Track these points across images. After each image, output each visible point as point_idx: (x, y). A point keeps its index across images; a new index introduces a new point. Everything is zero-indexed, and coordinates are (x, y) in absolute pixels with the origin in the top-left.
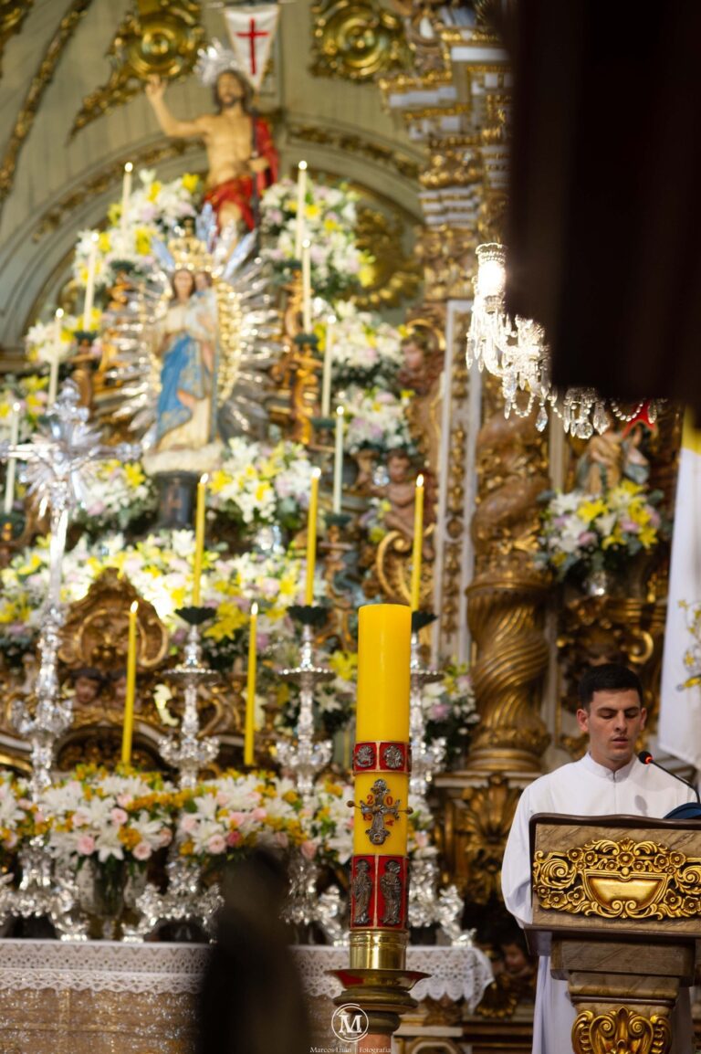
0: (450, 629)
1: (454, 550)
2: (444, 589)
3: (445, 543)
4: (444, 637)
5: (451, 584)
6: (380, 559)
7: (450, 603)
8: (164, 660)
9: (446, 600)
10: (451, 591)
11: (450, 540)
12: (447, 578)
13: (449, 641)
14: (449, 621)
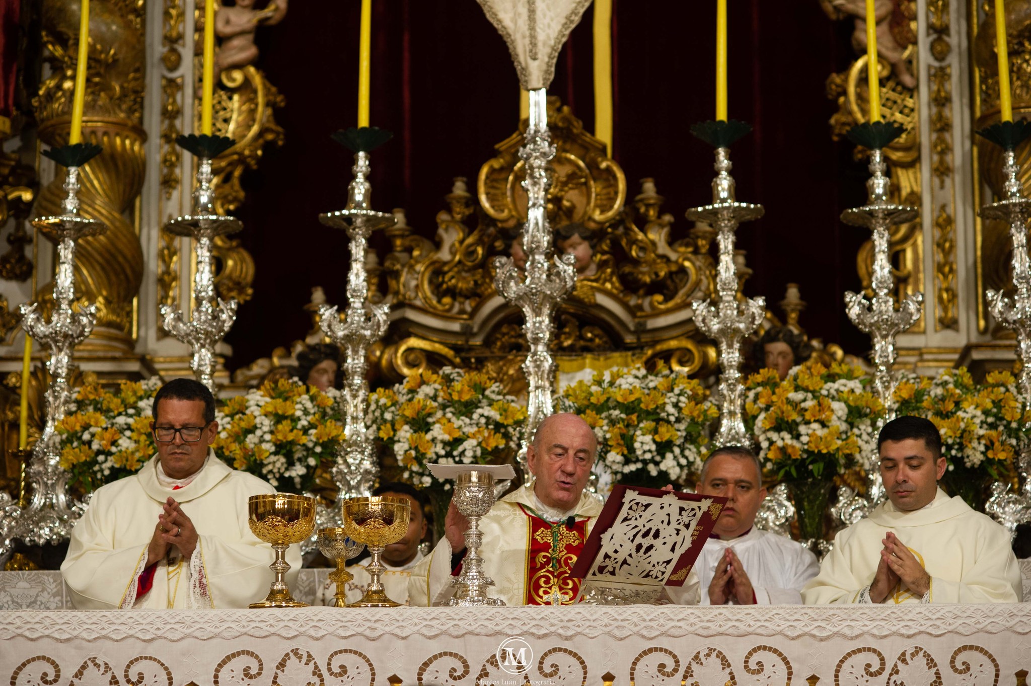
0: (942, 171)
1: (940, 75)
2: (932, 122)
3: (929, 67)
4: (937, 181)
5: (940, 117)
6: (852, 89)
7: (941, 140)
8: (619, 213)
9: (934, 136)
10: (942, 126)
11: (936, 64)
12: (934, 110)
13: (942, 187)
14: (942, 162)
